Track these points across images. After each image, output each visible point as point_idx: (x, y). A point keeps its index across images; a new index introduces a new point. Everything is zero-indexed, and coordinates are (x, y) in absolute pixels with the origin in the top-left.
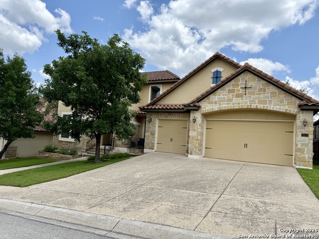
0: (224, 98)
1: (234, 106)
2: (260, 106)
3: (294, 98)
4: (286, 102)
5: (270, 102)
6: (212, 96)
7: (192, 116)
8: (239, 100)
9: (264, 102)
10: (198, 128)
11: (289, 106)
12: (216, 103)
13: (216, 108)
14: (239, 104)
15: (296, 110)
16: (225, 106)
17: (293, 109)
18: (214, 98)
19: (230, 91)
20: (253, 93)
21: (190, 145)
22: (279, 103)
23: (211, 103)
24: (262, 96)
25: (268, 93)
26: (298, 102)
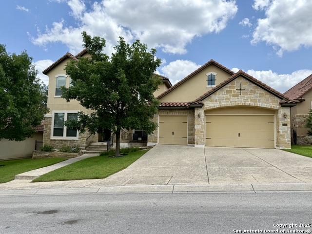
0: (224, 97)
1: (231, 104)
2: (252, 104)
3: (276, 98)
4: (270, 101)
5: (259, 100)
6: (213, 96)
7: (197, 112)
8: (236, 99)
9: (254, 101)
10: (202, 122)
11: (271, 103)
12: (216, 101)
13: (217, 105)
14: (236, 102)
15: (278, 106)
16: (224, 104)
19: (228, 92)
20: (246, 94)
21: (196, 137)
22: (265, 101)
23: (212, 101)
24: (253, 96)
25: (257, 94)
26: (279, 100)
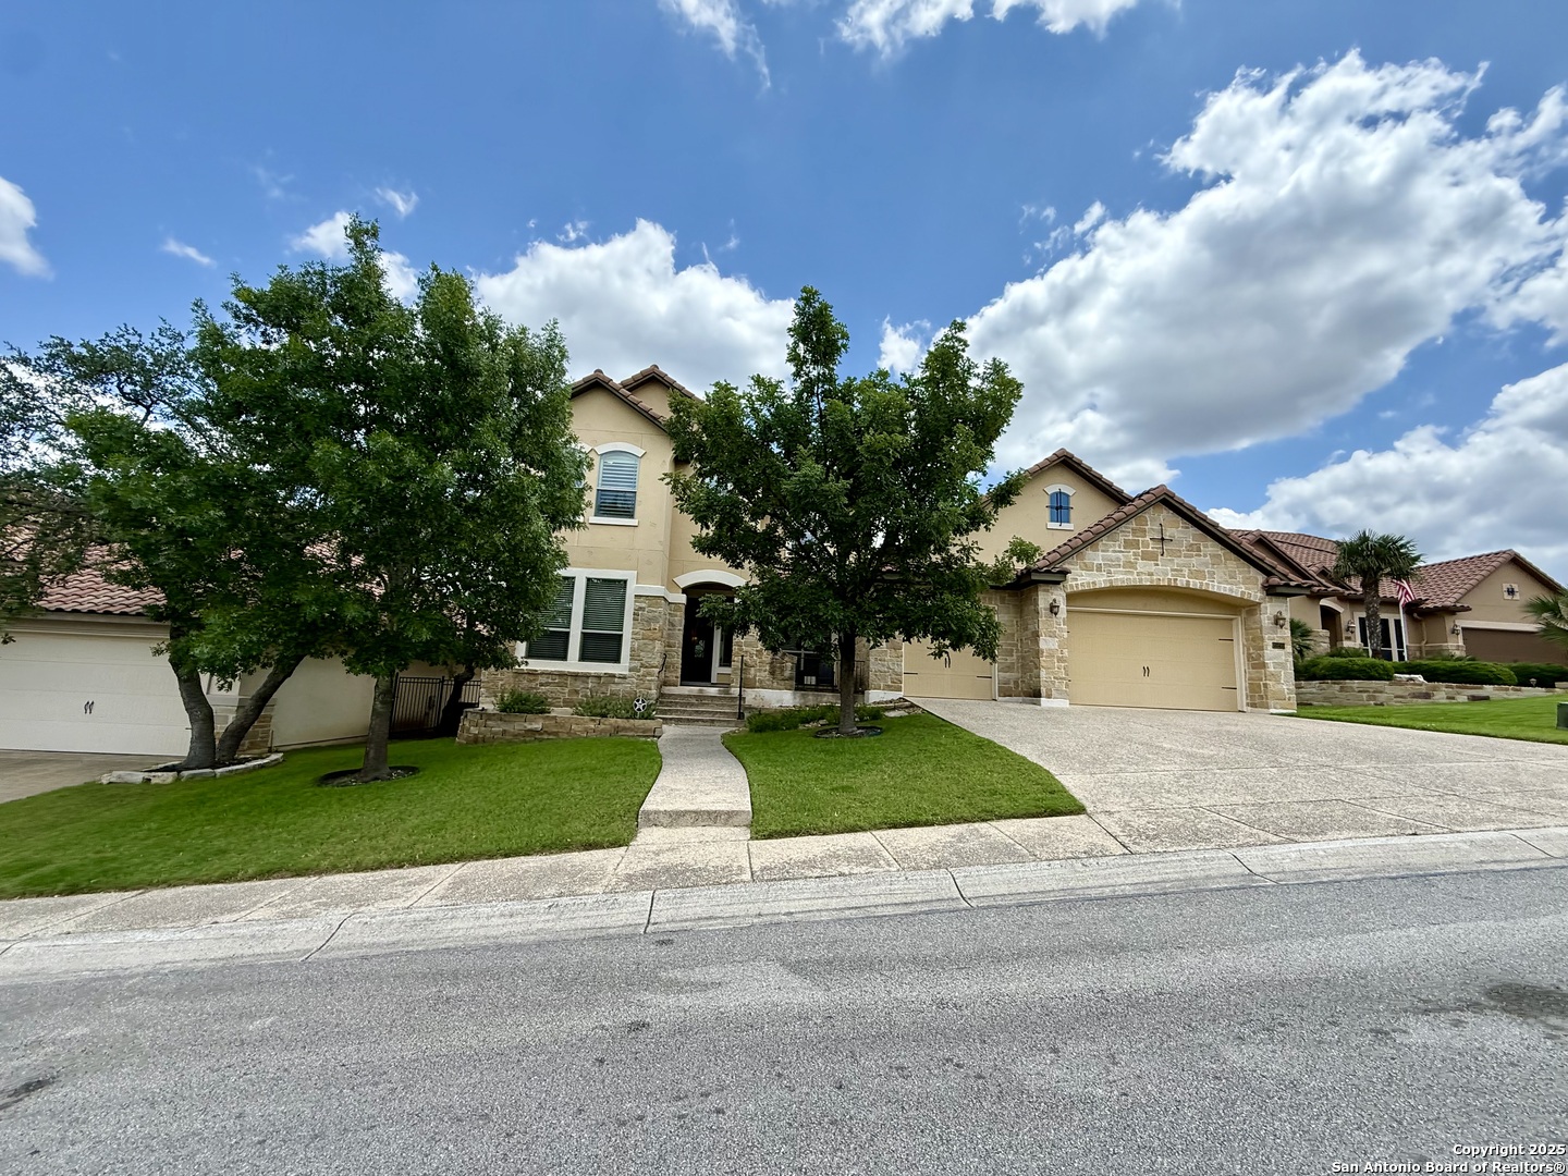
0: (1118, 559)
1: (1141, 580)
2: (1195, 584)
3: (1253, 570)
4: (1240, 577)
5: (1212, 574)
6: (1089, 553)
7: (1044, 599)
8: (1149, 566)
9: (1198, 574)
10: (1061, 630)
11: (1240, 583)
12: (1099, 568)
13: (1101, 581)
14: (1151, 574)
15: (1259, 594)
16: (1121, 578)
17: (1256, 594)
18: (1095, 556)
19: (1128, 544)
20: (1177, 554)
21: (1043, 673)
22: (1227, 577)
23: (1087, 568)
24: (1194, 560)
25: (1205, 556)
26: (1261, 578)
